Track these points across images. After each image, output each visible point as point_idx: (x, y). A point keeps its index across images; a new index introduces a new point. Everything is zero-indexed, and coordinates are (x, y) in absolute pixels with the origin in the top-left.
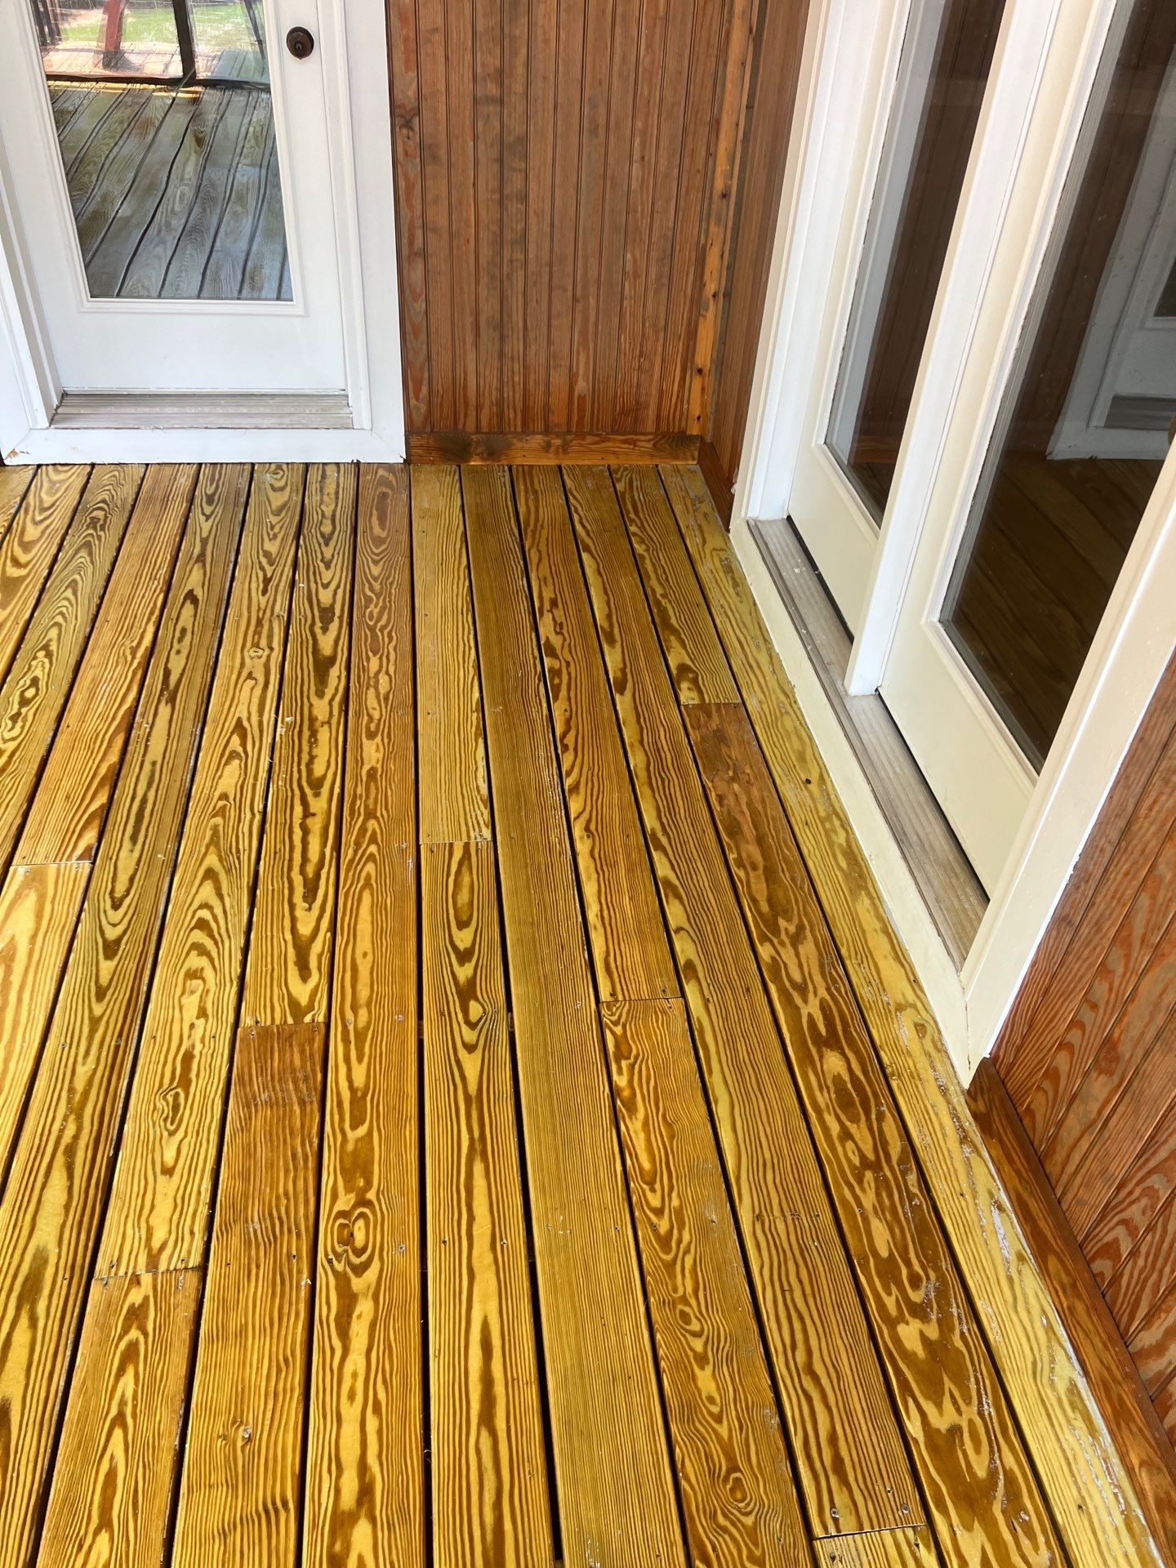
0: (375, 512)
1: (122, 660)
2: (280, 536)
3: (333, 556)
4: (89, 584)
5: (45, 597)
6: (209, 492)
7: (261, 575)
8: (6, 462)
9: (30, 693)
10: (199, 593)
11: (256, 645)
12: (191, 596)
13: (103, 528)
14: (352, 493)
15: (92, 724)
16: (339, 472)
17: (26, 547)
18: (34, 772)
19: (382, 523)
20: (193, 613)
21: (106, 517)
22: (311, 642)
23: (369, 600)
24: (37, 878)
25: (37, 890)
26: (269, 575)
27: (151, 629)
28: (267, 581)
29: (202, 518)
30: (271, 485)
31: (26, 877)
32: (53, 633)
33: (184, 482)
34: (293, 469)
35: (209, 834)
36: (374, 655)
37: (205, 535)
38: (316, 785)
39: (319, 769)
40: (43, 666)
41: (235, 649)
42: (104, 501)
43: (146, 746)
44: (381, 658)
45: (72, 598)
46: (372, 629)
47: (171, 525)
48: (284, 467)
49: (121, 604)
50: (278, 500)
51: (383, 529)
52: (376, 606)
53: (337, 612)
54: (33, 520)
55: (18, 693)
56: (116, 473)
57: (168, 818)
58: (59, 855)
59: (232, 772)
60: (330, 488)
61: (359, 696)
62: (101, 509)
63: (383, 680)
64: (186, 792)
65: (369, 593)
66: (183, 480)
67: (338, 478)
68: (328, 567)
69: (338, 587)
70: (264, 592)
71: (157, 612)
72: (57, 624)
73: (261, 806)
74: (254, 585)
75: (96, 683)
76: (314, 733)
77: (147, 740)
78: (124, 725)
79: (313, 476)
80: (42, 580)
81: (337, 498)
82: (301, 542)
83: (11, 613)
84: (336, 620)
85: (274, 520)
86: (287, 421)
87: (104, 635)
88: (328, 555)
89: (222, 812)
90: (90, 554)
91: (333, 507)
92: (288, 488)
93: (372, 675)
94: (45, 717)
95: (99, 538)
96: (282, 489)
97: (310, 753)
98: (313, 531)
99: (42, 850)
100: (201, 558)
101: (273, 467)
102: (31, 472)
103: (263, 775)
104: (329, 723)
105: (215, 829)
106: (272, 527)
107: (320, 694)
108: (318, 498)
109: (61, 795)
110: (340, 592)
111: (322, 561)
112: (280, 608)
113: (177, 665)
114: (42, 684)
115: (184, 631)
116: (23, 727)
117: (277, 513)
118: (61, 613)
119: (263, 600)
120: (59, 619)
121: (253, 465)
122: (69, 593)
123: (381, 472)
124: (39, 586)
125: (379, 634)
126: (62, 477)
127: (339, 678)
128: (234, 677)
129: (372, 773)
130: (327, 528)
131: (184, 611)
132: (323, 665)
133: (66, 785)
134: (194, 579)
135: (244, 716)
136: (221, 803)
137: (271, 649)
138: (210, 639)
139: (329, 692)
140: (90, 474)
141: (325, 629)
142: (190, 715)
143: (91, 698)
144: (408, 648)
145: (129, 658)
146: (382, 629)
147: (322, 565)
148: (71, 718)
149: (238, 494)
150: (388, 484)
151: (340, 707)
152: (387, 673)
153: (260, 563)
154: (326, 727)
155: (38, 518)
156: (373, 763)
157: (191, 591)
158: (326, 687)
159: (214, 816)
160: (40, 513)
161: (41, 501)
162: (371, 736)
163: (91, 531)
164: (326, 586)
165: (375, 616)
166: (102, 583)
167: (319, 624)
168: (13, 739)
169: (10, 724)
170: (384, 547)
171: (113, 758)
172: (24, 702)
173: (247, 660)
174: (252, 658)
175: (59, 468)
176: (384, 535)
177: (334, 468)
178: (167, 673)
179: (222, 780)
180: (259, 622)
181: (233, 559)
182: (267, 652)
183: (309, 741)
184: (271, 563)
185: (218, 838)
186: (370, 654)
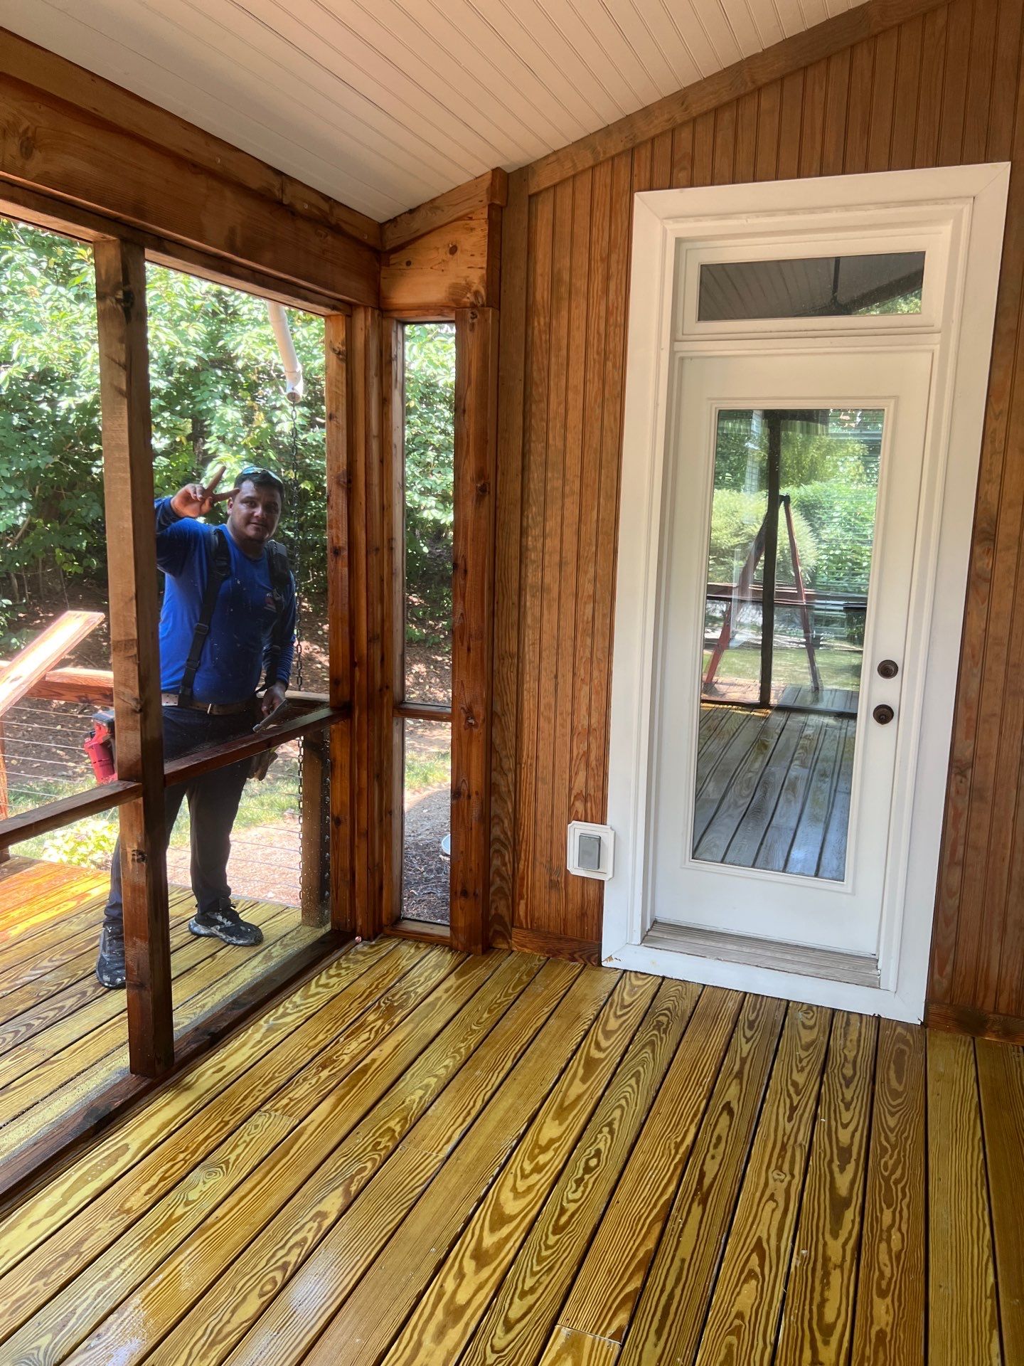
0: (892, 1066)
1: (667, 1152)
2: (807, 1070)
3: (852, 1098)
4: (649, 1076)
5: (615, 1081)
6: (751, 1019)
7: (788, 1101)
8: (603, 964)
9: (593, 1162)
10: (734, 1105)
11: (779, 1168)
12: (728, 1107)
13: (665, 1032)
14: (873, 1044)
15: (637, 1206)
16: (861, 1023)
17: (608, 1035)
18: (586, 1237)
19: (899, 1080)
20: (728, 1123)
21: (668, 1023)
22: (828, 1178)
23: (884, 1150)
24: (576, 1344)
25: (573, 1357)
26: (795, 1104)
27: (693, 1130)
28: (793, 1109)
29: (744, 1040)
30: (803, 1024)
31: (566, 1339)
32: (617, 1113)
33: (732, 1006)
34: (821, 1012)
35: (724, 1351)
36: (888, 1208)
37: (744, 1055)
38: (827, 1331)
39: (830, 1316)
40: (606, 1141)
41: (761, 1167)
42: (668, 1009)
43: (678, 1242)
44: (894, 1213)
45: (635, 1086)
46: (887, 1180)
47: (718, 1040)
48: (815, 1009)
49: (672, 1100)
50: (807, 1036)
51: (900, 1082)
52: (891, 1158)
53: (854, 1156)
54: (615, 1013)
55: (584, 1160)
56: (680, 988)
57: (690, 1322)
58: (595, 1329)
59: (749, 1291)
60: (854, 1036)
61: (872, 1246)
62: (665, 1015)
63: (895, 1236)
64: (709, 1299)
65: (885, 1143)
66: (731, 1004)
67: (860, 1027)
68: (847, 1109)
69: (856, 1130)
70: (790, 1119)
71: (699, 1116)
72: (621, 1106)
73: (773, 1338)
74: (781, 1110)
75: (645, 1167)
76: (826, 1274)
77: (680, 1236)
78: (662, 1215)
79: (839, 1022)
80: (614, 1065)
81: (859, 1046)
82: (825, 1079)
83: (588, 1088)
84: (853, 1162)
85: (804, 1054)
86: (823, 972)
87: (656, 1126)
88: (848, 1097)
89: (736, 1331)
90: (653, 1052)
91: (854, 1053)
92: (816, 1029)
93: (884, 1228)
94: (602, 1188)
95: (661, 1039)
96: (811, 1028)
97: (822, 1294)
98: (836, 1071)
99: (583, 1316)
100: (739, 1075)
101: (805, 1007)
102: (619, 975)
103: (777, 1304)
104: (841, 1267)
105: (730, 1346)
106: (801, 1061)
107: (835, 1235)
108: (842, 1042)
109: (604, 1268)
110: (858, 1135)
111: (842, 1101)
112: (803, 1137)
113: (711, 1168)
114: (603, 1157)
115: (719, 1138)
116: (583, 1192)
117: (806, 1048)
118: (625, 1097)
119: (789, 1127)
120: (623, 1102)
121: (788, 1002)
122: (633, 1082)
123: (899, 1030)
124: (612, 1070)
125: (893, 1187)
126: (640, 983)
127: (853, 1221)
128: (758, 1194)
129: (881, 1334)
130: (848, 1072)
131: (721, 1120)
132: (839, 1205)
133: (610, 1258)
134: (732, 1093)
135: (765, 1237)
136: (737, 1322)
137: (793, 1176)
138: (740, 1150)
139: (843, 1234)
140: (661, 984)
141: (842, 1169)
142: (718, 1221)
143: (639, 1180)
144: (921, 1210)
145: (673, 1152)
146: (897, 1182)
147: (842, 1105)
148: (621, 1195)
149: (774, 1025)
150: (906, 1042)
151: (853, 1255)
152: (900, 1229)
153: (788, 1091)
154: (838, 1271)
155: (619, 1013)
156: (883, 1325)
157: (728, 1103)
158: (841, 1229)
159: (730, 1333)
160: (621, 1010)
161: (623, 999)
162: (883, 1294)
163: (656, 1032)
164: (845, 1126)
165: (890, 1167)
166: (659, 1079)
167: (836, 1162)
168: (575, 1201)
169: (574, 1185)
170: (900, 1101)
171: (650, 1245)
172: (588, 1170)
173: (771, 1181)
174: (775, 1180)
175: (639, 975)
176: (901, 1089)
177: (858, 1017)
178: (702, 1175)
179: (740, 1297)
180: (784, 1147)
181: (765, 1082)
182: (788, 1178)
183: (822, 1282)
184: (798, 1094)
185: (732, 1358)
186: (884, 1206)
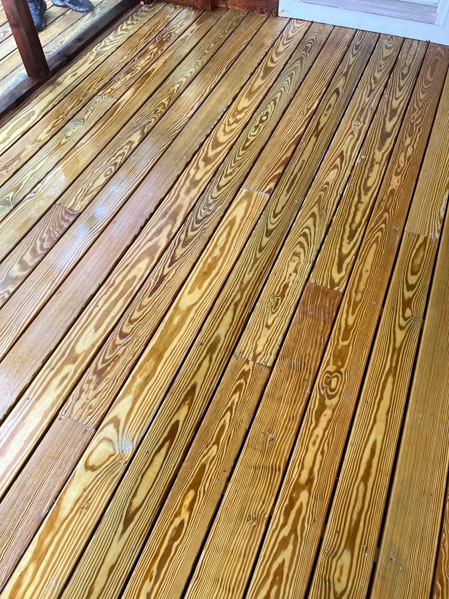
0: (430, 68)
1: (302, 113)
2: (383, 71)
3: (404, 85)
4: (297, 76)
5: (279, 79)
6: (357, 44)
7: (369, 87)
8: (279, 15)
9: (264, 118)
10: (341, 90)
11: (358, 120)
12: (337, 91)
13: (309, 52)
14: (422, 56)
15: (284, 137)
16: (418, 45)
17: (278, 54)
18: (258, 152)
19: (431, 75)
20: (336, 99)
21: (312, 47)
22: (382, 124)
23: (415, 110)
24: (249, 196)
25: (248, 201)
26: (373, 88)
27: (317, 102)
28: (371, 91)
29: (351, 56)
30: (386, 46)
31: (245, 194)
32: (279, 95)
33: (348, 37)
34: (398, 39)
35: (317, 198)
36: (409, 137)
37: (350, 64)
38: (367, 189)
39: (370, 183)
40: (272, 108)
41: (349, 119)
42: (313, 40)
43: (303, 153)
44: (412, 139)
45: (290, 81)
46: (412, 124)
47: (337, 56)
48: (394, 38)
49: (308, 88)
50: (387, 53)
51: (431, 77)
52: (417, 114)
53: (398, 113)
54: (283, 43)
55: (260, 117)
56: (321, 28)
57: (303, 186)
58: (259, 189)
59: (333, 174)
60: (412, 52)
61: (397, 155)
62: (311, 43)
63: (410, 150)
64: (313, 177)
65: (416, 107)
66: (348, 36)
67: (417, 48)
68: (400, 90)
69: (402, 101)
70: (369, 96)
71: (321, 95)
72: (281, 91)
73: (341, 192)
74: (365, 92)
75: (290, 120)
76: (372, 166)
77: (303, 151)
78: (296, 142)
79: (406, 44)
80: (280, 71)
81: (414, 58)
82: (392, 76)
83: (265, 82)
84: (397, 116)
85: (382, 62)
87: (298, 101)
88: (402, 84)
89: (325, 190)
90: (301, 63)
91: (411, 61)
92: (393, 48)
93: (405, 146)
94: (268, 130)
95: (307, 56)
96: (390, 48)
97: (368, 174)
98: (398, 71)
99: (253, 185)
100: (346, 74)
101: (389, 37)
102: (287, 21)
103: (345, 179)
104: (380, 163)
105: (320, 196)
106: (381, 66)
107: (380, 149)
108: (405, 56)
109: (266, 164)
110: (402, 103)
111: (398, 86)
112: (373, 105)
113: (323, 120)
114: (269, 116)
115: (330, 106)
116: (258, 132)
117: (385, 59)
118: (284, 87)
119: (367, 100)
120: (282, 89)
121: (380, 34)
122: (289, 79)
123: (439, 49)
124: (278, 73)
125: (415, 128)
126: (299, 25)
127: (390, 144)
128: (345, 132)
129: (392, 191)
130: (405, 71)
131: (332, 97)
132: (385, 136)
133: (268, 161)
134: (340, 84)
135: (345, 151)
136: (325, 186)
137: (364, 123)
138: (340, 112)
139: (384, 149)
140: (310, 26)
141: (390, 119)
142: (323, 144)
143: (286, 126)
144: (426, 138)
145: (305, 113)
146: (417, 125)
147: (398, 89)
148: (276, 133)
149: (370, 47)
150: (441, 56)
151: (387, 158)
152: (413, 147)
153: (370, 82)
154: (378, 165)
155: (285, 42)
156: (394, 187)
157: (338, 89)
158: (383, 147)
159: (321, 191)
160: (286, 40)
161: (288, 35)
162: (397, 174)
163: (304, 52)
164: (397, 99)
165: (415, 118)
166: (302, 77)
167: (388, 116)
168: (254, 136)
169: (254, 129)
170: (429, 86)
171: (289, 154)
172: (261, 121)
173: (353, 126)
174: (355, 125)
175: (299, 21)
176: (431, 80)
177: (417, 42)
178: (319, 123)
179: (328, 177)
180: (362, 110)
181: (359, 78)
182: (362, 124)
183: (369, 169)
184: (375, 83)
185: (321, 201)
186: (408, 136)
